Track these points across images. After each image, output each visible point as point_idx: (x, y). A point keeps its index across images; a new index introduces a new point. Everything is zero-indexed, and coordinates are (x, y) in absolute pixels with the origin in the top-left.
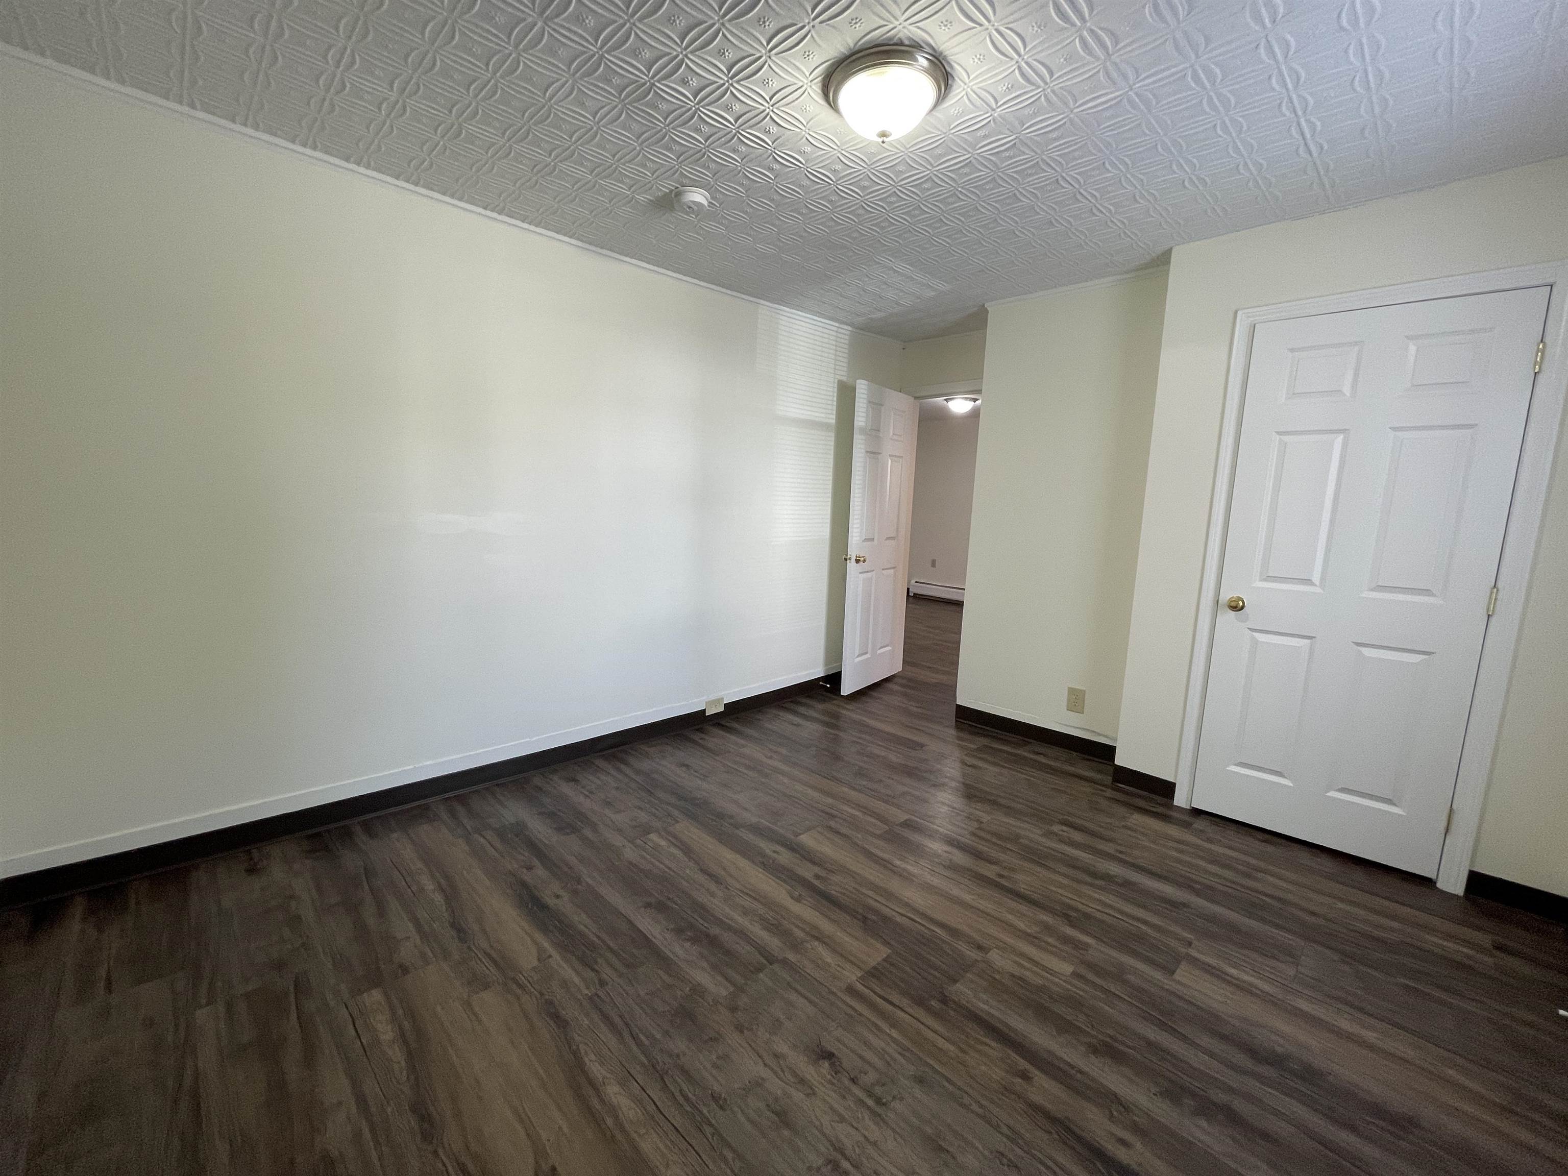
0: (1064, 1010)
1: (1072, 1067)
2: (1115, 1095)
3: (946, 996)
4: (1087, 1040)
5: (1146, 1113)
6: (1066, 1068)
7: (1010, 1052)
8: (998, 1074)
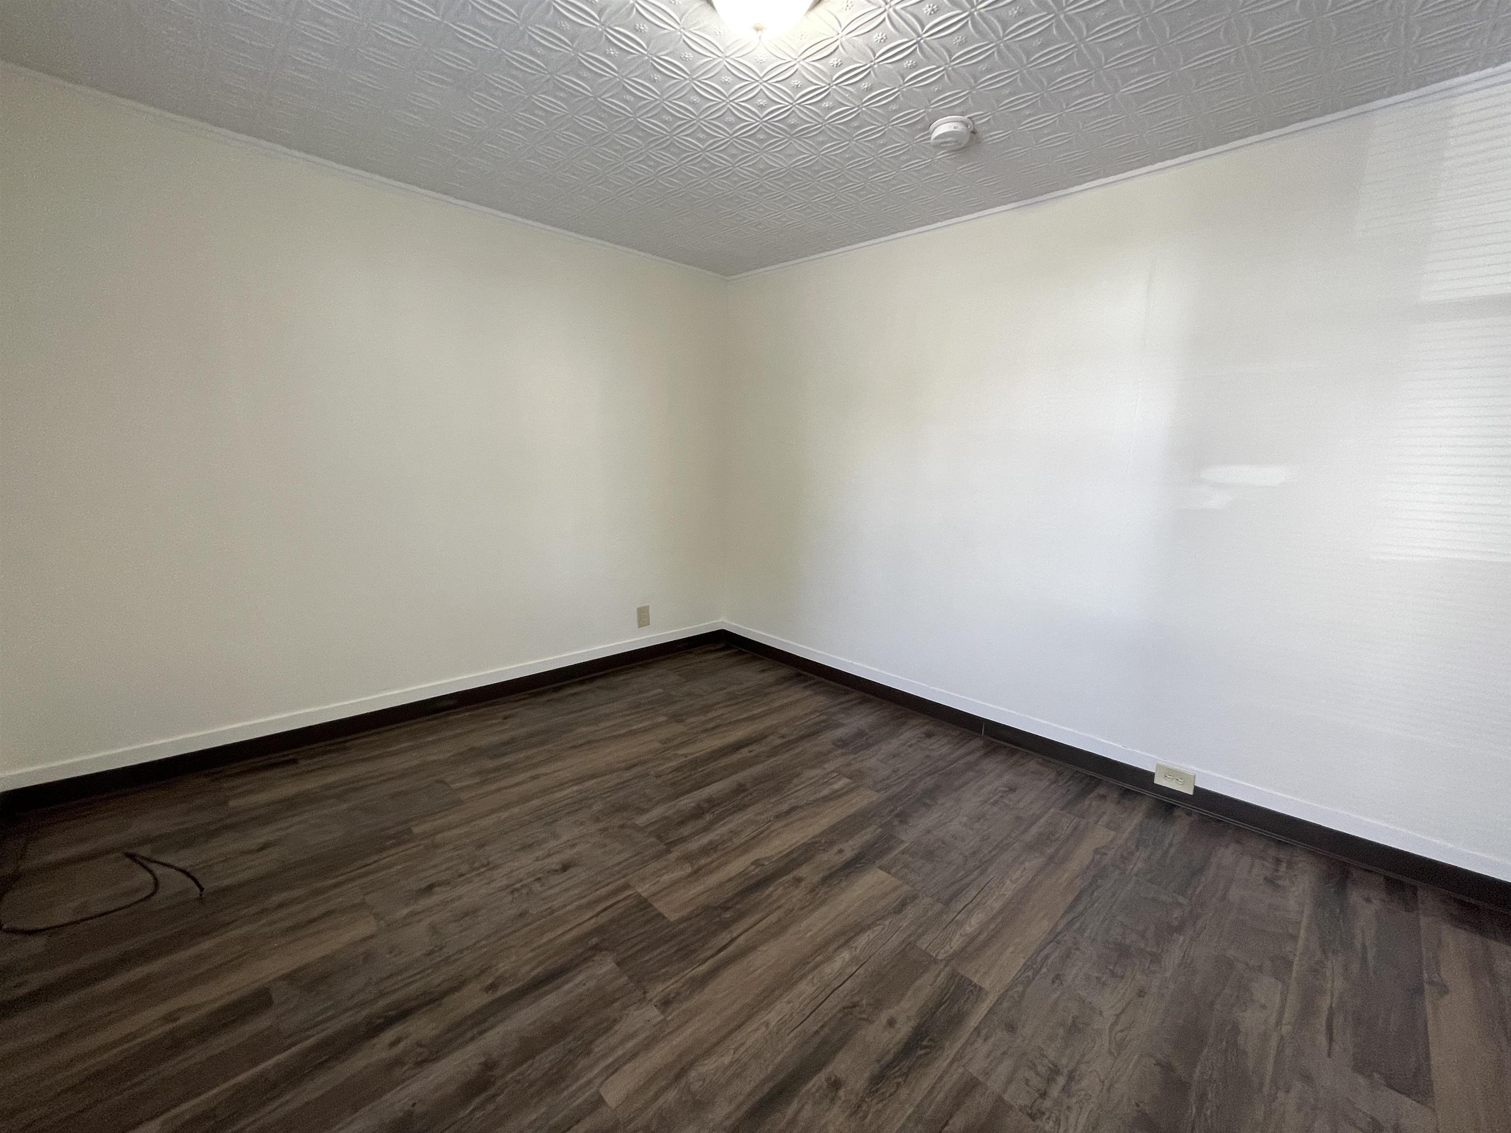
0: (550, 1058)
1: (481, 1033)
2: (436, 1060)
3: (601, 951)
4: (505, 1063)
5: (404, 1081)
6: (483, 1027)
7: (520, 984)
8: (503, 966)
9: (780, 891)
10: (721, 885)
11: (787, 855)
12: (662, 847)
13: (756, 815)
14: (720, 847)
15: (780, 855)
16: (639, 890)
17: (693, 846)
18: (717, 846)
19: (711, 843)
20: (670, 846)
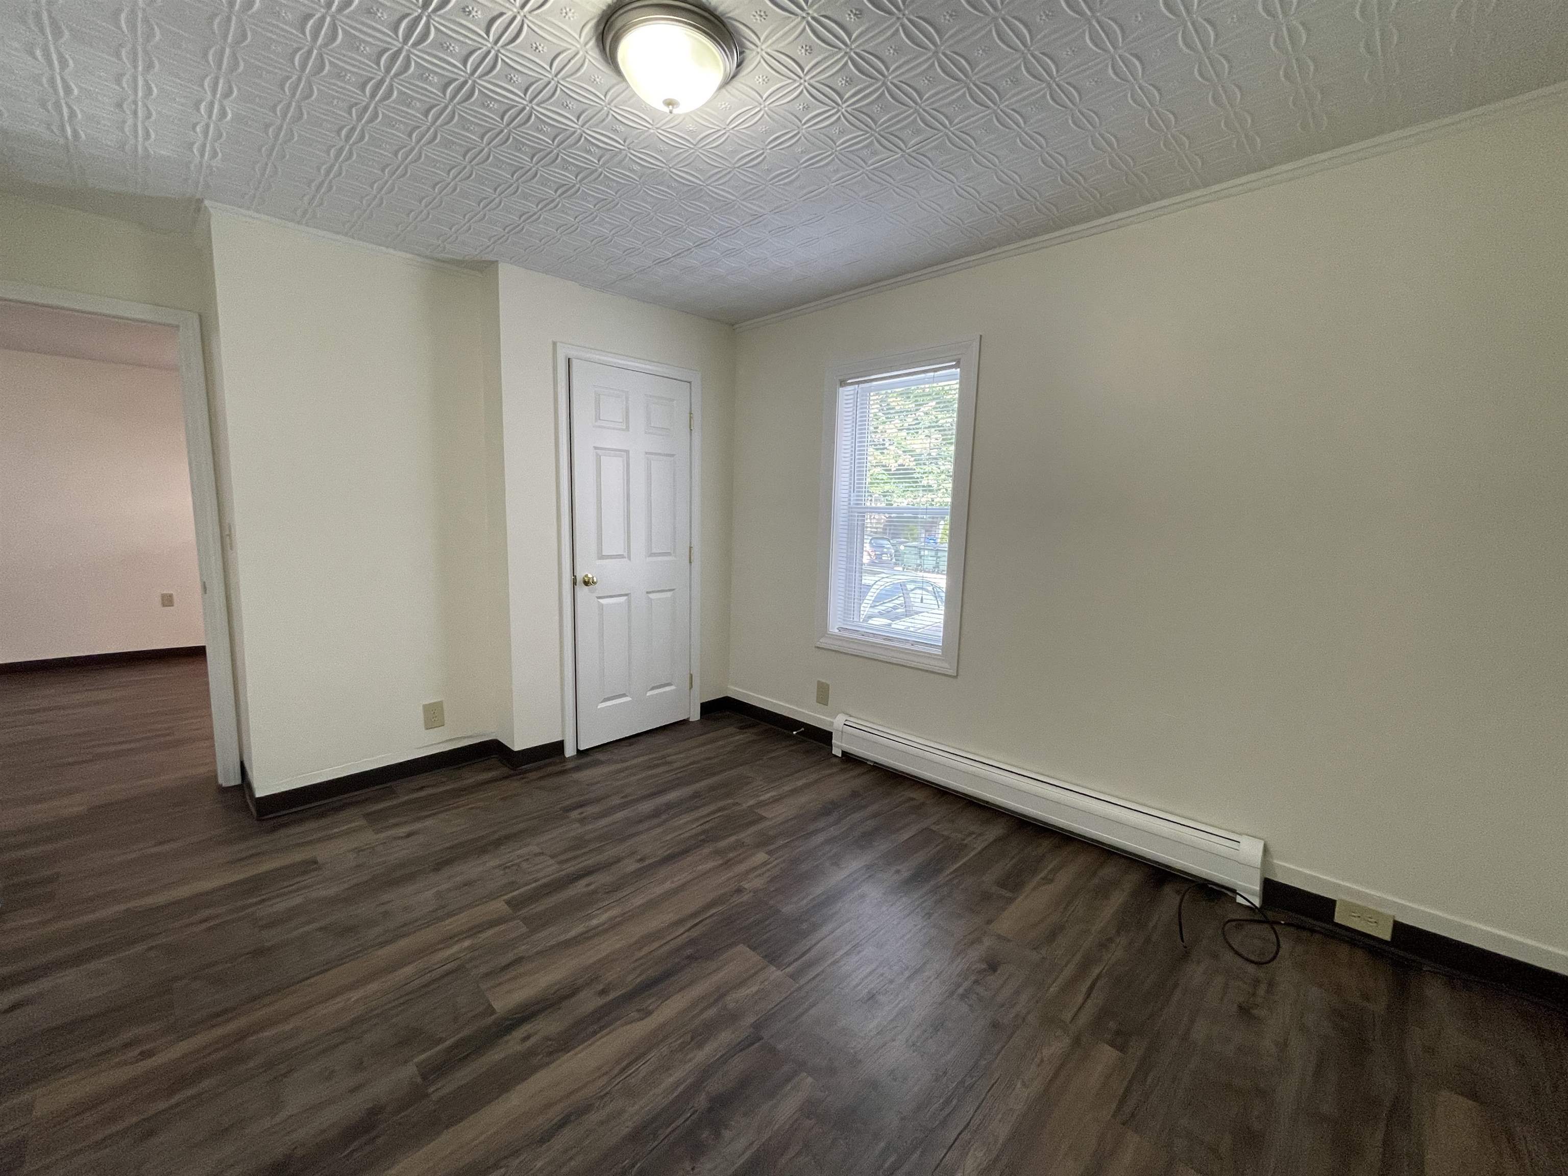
9: (630, 978)
10: (691, 983)
11: (602, 1028)
12: (765, 1034)
13: (620, 1113)
14: (688, 1037)
15: (612, 1027)
16: (779, 973)
17: (726, 1037)
18: (692, 1039)
19: (700, 1046)
20: (754, 1038)
